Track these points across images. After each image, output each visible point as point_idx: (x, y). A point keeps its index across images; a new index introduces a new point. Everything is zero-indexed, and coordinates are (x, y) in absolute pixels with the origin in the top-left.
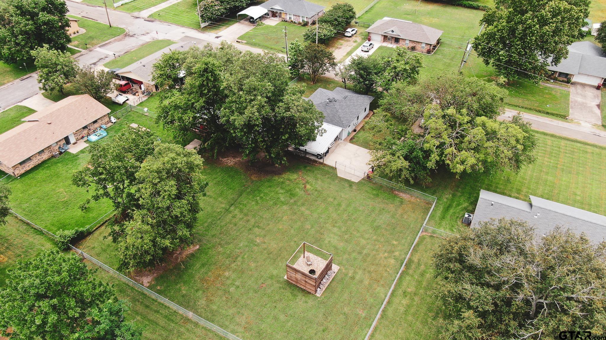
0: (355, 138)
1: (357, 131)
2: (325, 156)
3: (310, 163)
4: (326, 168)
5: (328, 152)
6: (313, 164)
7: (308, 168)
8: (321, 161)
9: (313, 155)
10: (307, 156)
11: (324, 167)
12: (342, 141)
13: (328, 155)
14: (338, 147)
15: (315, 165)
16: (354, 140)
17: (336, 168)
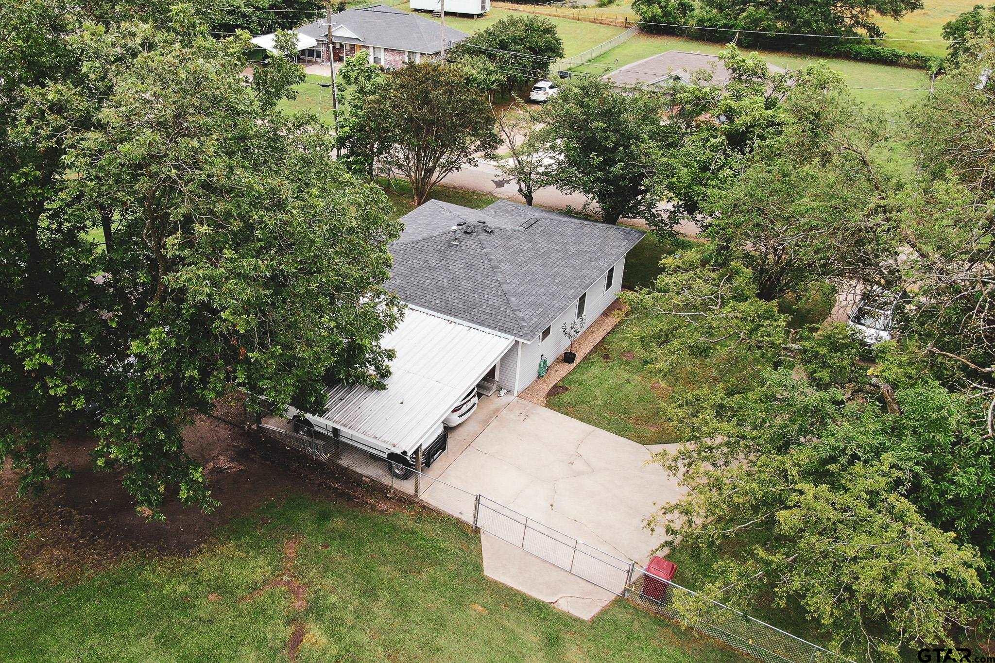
0: (572, 387)
1: (577, 360)
2: (428, 464)
3: (350, 499)
4: (428, 529)
5: (441, 444)
6: (363, 504)
7: (338, 523)
8: (407, 487)
9: (374, 458)
10: (345, 462)
11: (419, 520)
12: (511, 398)
13: (438, 464)
14: (494, 423)
15: (373, 508)
16: (567, 397)
17: (477, 531)
